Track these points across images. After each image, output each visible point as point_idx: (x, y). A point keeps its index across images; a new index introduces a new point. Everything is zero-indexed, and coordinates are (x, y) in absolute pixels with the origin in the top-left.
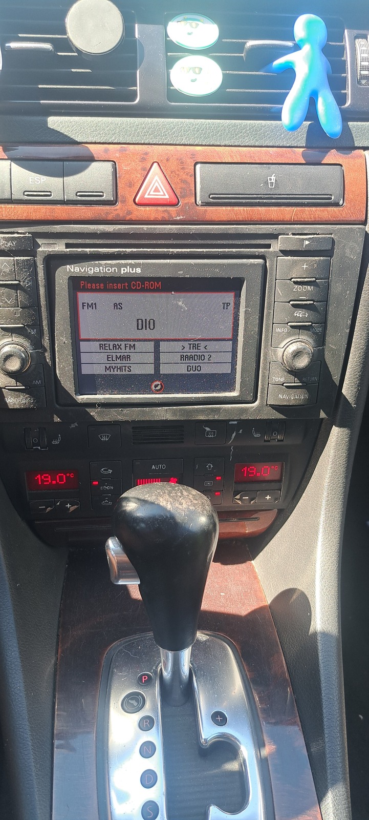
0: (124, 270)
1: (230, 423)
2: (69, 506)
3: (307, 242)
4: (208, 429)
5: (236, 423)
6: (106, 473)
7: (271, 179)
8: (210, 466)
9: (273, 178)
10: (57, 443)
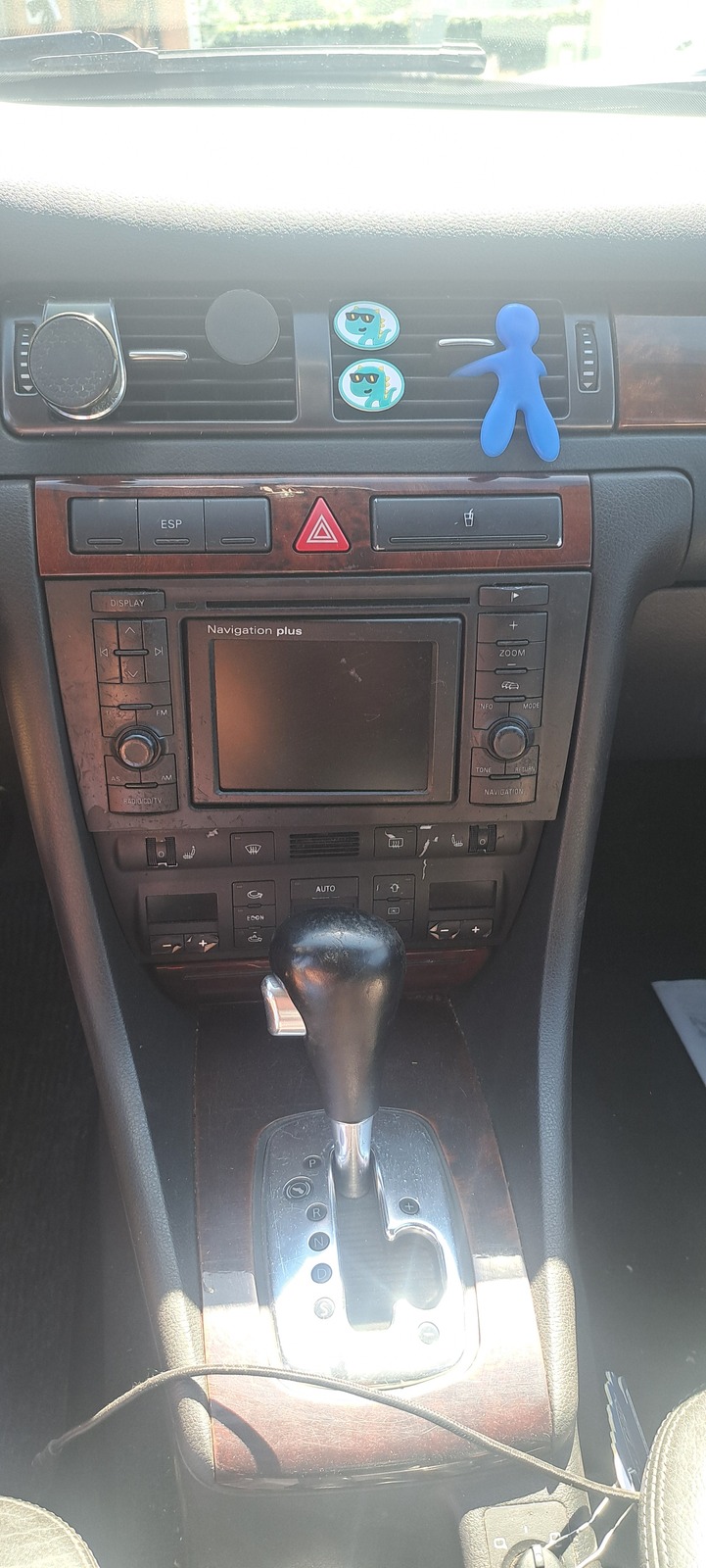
0: (280, 632)
1: (422, 828)
2: (203, 943)
3: (516, 595)
4: (391, 836)
5: (429, 827)
6: (254, 897)
7: (468, 516)
8: (395, 887)
9: (470, 514)
10: (190, 857)
